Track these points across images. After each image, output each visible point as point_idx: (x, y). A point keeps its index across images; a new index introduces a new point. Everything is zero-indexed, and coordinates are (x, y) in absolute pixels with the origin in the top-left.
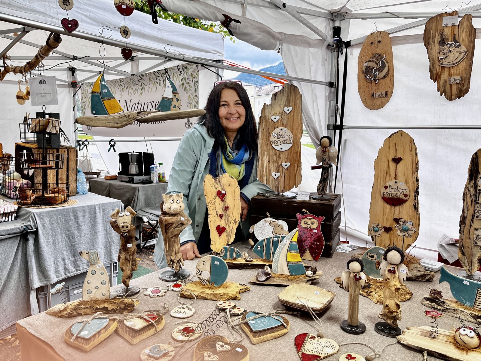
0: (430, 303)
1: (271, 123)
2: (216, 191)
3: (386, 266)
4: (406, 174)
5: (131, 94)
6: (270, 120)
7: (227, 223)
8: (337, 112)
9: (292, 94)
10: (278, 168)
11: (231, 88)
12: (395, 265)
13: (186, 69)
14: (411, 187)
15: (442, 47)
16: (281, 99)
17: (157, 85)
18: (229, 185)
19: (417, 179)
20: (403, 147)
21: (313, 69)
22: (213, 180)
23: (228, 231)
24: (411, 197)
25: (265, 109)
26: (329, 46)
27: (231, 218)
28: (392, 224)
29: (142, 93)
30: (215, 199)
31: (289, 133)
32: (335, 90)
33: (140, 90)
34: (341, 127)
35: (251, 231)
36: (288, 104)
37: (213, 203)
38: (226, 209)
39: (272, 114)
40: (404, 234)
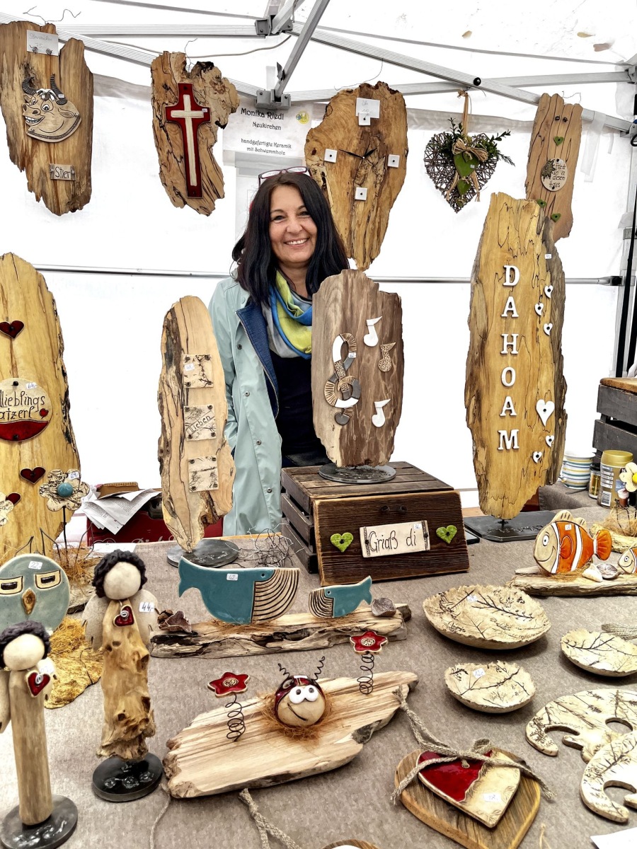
0: (166, 647)
4: (37, 361)
14: (52, 391)
15: (30, 96)
19: (63, 371)
20: (21, 297)
28: (18, 485)
40: (63, 504)
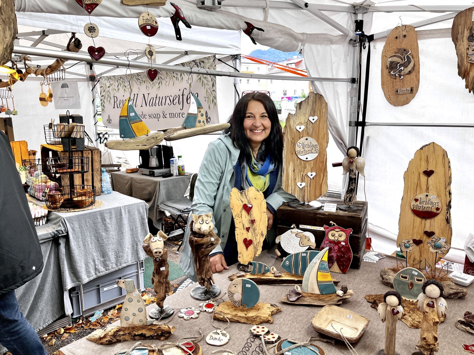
0: (464, 327)
1: (296, 132)
2: (242, 204)
3: (424, 298)
4: (438, 187)
5: (149, 88)
6: (295, 130)
7: (253, 235)
8: (359, 109)
9: (317, 103)
10: (303, 178)
11: (258, 100)
12: (434, 298)
13: (203, 64)
14: (443, 201)
15: (471, 43)
16: (306, 109)
17: (175, 79)
18: (255, 198)
19: (449, 192)
20: (435, 160)
21: (334, 66)
22: (239, 193)
23: (255, 244)
24: (443, 210)
25: (290, 118)
26: (351, 41)
27: (259, 231)
28: (423, 236)
29: (159, 87)
30: (241, 212)
31: (314, 142)
32: (357, 87)
33: (158, 84)
34: (363, 124)
35: (277, 241)
36: (313, 114)
37: (240, 217)
38: (253, 222)
39: (297, 124)
40: (436, 251)
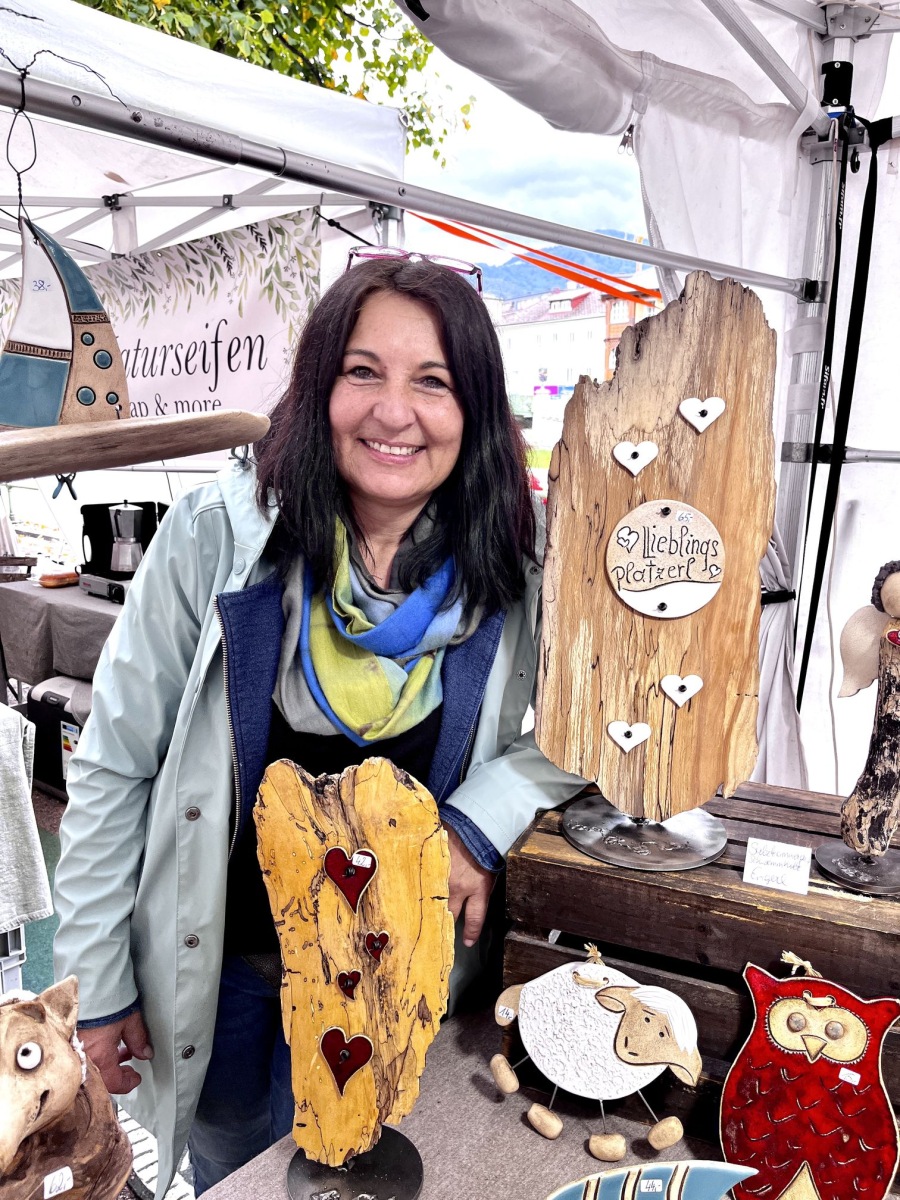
1: (615, 477)
2: (317, 850)
5: (117, 319)
6: (606, 464)
7: (378, 1015)
8: (825, 398)
9: (725, 331)
10: (640, 702)
11: (414, 295)
13: (279, 237)
16: (670, 357)
17: (193, 289)
18: (392, 822)
21: (748, 223)
22: (306, 792)
23: (386, 1060)
25: (584, 403)
26: (808, 139)
27: (404, 995)
29: (146, 317)
30: (315, 892)
31: (703, 529)
32: (820, 313)
33: (143, 305)
34: (835, 455)
35: (503, 1013)
36: (702, 383)
37: (305, 914)
38: (375, 946)
39: (619, 434)
